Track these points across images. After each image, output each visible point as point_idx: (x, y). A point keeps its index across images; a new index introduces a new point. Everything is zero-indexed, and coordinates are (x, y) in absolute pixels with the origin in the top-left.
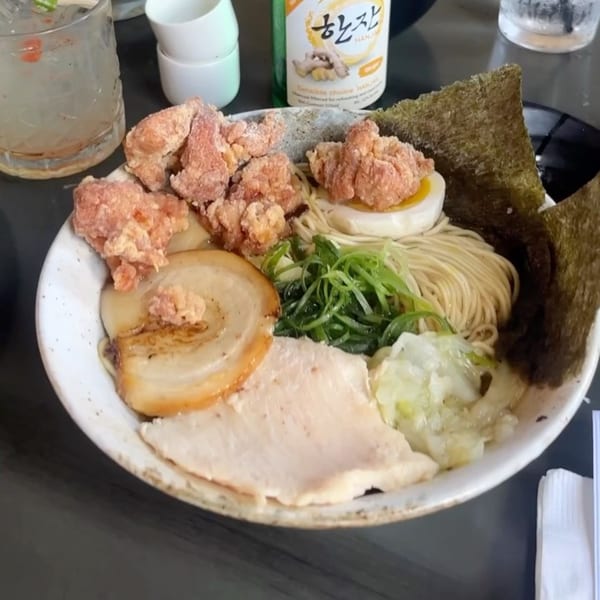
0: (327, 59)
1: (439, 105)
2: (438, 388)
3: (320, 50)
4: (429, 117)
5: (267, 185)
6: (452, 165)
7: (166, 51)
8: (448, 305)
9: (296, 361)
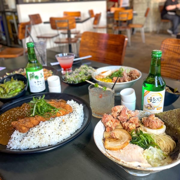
0: (151, 105)
1: (167, 114)
2: (155, 156)
3: (150, 104)
4: (165, 116)
5: (134, 121)
6: (168, 124)
7: (122, 100)
8: (161, 145)
9: (132, 147)
